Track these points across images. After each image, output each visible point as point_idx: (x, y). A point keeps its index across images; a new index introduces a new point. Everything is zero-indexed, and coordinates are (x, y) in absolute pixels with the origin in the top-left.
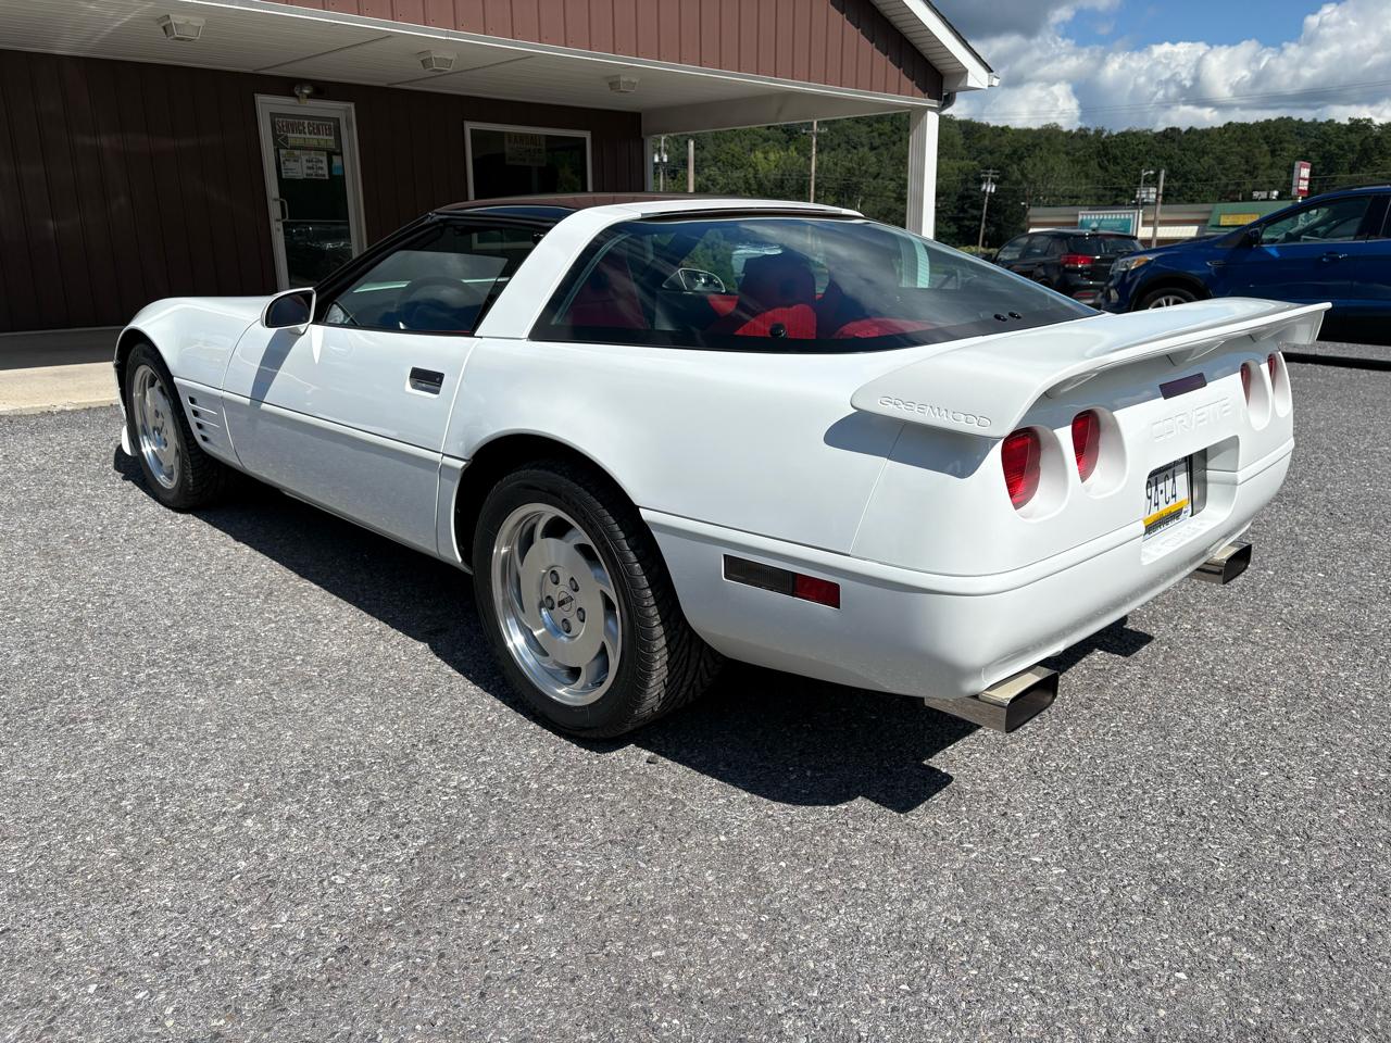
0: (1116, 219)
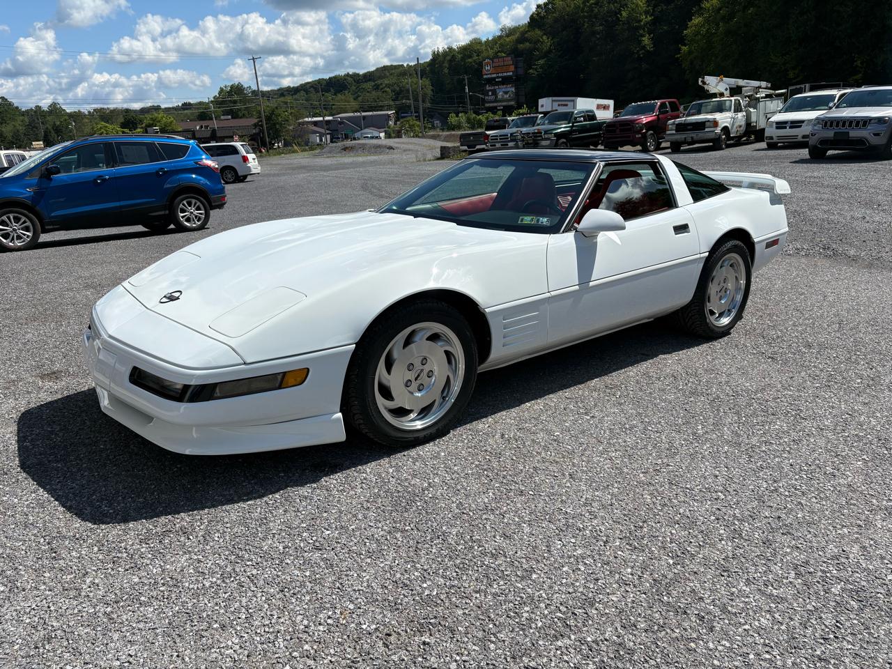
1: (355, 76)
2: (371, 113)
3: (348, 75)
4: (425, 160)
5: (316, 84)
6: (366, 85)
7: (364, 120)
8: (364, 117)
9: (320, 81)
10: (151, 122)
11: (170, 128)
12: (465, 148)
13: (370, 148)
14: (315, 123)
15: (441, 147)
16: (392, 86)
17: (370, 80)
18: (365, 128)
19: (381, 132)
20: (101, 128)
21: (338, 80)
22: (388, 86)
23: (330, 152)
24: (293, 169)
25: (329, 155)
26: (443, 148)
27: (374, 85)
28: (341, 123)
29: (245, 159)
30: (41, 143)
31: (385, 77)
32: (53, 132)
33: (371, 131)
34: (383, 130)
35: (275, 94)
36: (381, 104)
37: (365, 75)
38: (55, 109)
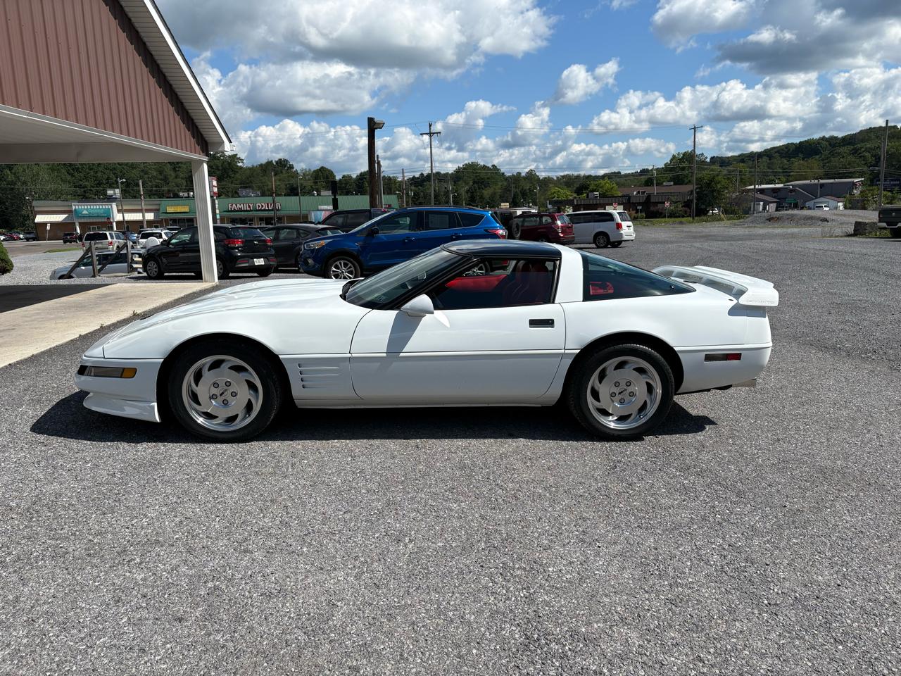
0: (96, 209)
1: (833, 138)
2: (831, 181)
3: (823, 138)
4: (831, 236)
5: (782, 150)
6: (841, 150)
7: (821, 188)
8: (822, 185)
9: (787, 146)
10: (595, 188)
11: (609, 193)
12: (884, 225)
13: (800, 219)
14: (762, 191)
15: (856, 222)
16: (874, 150)
17: (849, 144)
18: (821, 196)
19: (838, 202)
20: (554, 192)
21: (810, 145)
22: (868, 150)
23: (753, 222)
24: (695, 237)
25: (751, 225)
26: (857, 224)
27: (853, 149)
28: (791, 191)
29: (619, 226)
30: (508, 204)
31: (869, 140)
32: (520, 194)
33: (827, 200)
34: (842, 199)
35: (735, 160)
36: (852, 170)
37: (844, 139)
38: (531, 176)
